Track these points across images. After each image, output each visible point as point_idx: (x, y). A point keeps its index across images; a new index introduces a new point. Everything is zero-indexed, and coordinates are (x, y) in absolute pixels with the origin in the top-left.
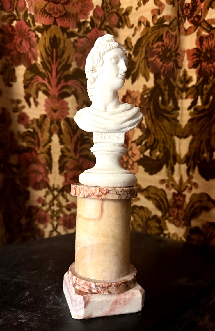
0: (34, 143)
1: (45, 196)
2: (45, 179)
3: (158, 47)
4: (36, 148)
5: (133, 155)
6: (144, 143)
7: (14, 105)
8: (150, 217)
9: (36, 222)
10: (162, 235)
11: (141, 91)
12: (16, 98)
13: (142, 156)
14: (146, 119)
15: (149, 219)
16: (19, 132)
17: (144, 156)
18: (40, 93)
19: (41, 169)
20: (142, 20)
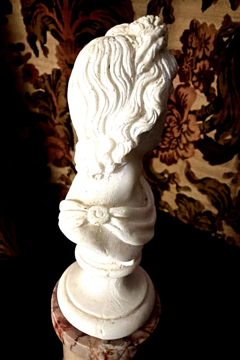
0: (47, 109)
1: (68, 175)
2: (67, 156)
4: (53, 117)
5: (190, 132)
6: (208, 118)
7: (15, 54)
8: (201, 212)
10: (213, 235)
13: (202, 136)
14: (218, 82)
15: (199, 214)
16: (28, 93)
17: (205, 136)
18: (49, 34)
19: (61, 144)
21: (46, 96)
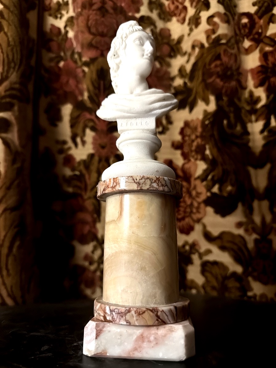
0: (79, 188)
1: (93, 252)
2: (93, 230)
3: (216, 66)
4: (83, 193)
5: (198, 194)
6: (210, 177)
7: (59, 147)
8: (226, 274)
9: (83, 286)
11: (201, 117)
12: (62, 138)
13: (209, 194)
14: (210, 149)
15: (226, 278)
16: (64, 177)
17: (211, 193)
18: (88, 131)
19: (88, 218)
20: (196, 44)
21: (80, 178)
